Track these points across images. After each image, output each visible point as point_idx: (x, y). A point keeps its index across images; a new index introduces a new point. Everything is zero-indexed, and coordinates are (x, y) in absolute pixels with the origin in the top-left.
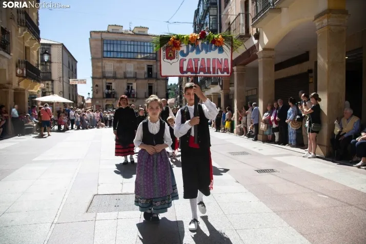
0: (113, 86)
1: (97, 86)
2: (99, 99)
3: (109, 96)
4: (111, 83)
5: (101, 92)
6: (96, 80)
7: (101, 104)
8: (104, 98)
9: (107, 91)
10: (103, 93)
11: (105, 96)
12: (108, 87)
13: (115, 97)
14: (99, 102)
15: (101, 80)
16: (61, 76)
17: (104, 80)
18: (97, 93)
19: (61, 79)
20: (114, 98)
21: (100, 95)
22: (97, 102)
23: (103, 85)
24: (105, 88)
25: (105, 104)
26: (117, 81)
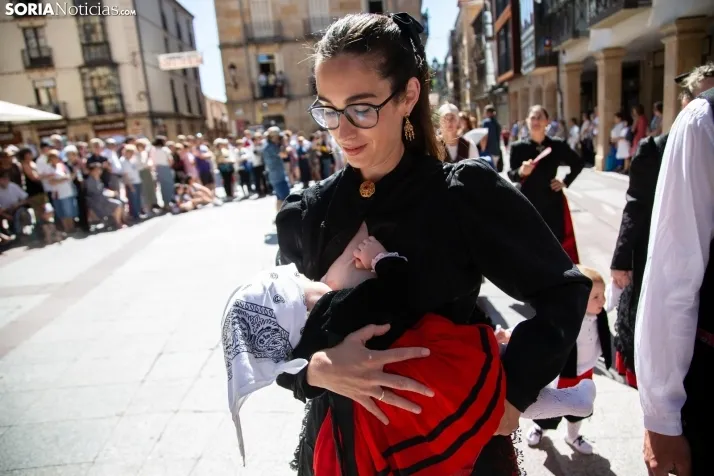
0: (279, 64)
1: (232, 67)
2: (243, 103)
3: (269, 92)
4: (271, 57)
5: (247, 82)
6: (231, 51)
7: (249, 117)
8: (255, 99)
9: (263, 78)
10: (252, 87)
11: (258, 94)
12: (266, 69)
13: (286, 92)
14: (245, 111)
15: (242, 51)
16: (137, 49)
17: (252, 50)
18: (236, 86)
19: (138, 57)
20: (281, 95)
21: (244, 92)
22: (240, 112)
23: (248, 63)
24: (255, 71)
25: (259, 117)
26: (287, 48)
